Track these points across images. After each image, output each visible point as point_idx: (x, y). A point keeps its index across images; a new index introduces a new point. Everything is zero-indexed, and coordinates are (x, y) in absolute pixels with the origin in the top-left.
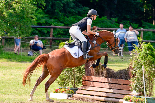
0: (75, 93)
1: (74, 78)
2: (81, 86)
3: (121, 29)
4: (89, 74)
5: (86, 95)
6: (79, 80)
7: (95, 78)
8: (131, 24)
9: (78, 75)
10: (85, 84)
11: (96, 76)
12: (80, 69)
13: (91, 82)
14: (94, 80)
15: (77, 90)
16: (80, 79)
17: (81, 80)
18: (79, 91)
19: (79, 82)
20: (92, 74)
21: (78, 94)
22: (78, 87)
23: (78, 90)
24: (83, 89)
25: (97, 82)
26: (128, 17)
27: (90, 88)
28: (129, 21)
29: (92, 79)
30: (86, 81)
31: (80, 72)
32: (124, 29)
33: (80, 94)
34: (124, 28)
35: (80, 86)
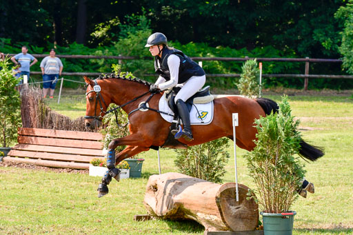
0: (6, 156)
1: (4, 132)
2: (15, 144)
3: (25, 54)
4: (28, 124)
5: (24, 157)
6: (12, 135)
7: (38, 132)
8: (33, 47)
9: (9, 126)
10: (23, 140)
11: (41, 127)
12: (13, 117)
13: (33, 138)
14: (37, 134)
15: (9, 150)
16: (14, 133)
17: (16, 135)
18: (12, 152)
19: (12, 138)
20: (34, 125)
21: (11, 156)
22: (10, 146)
23: (12, 151)
24: (20, 148)
25: (41, 137)
26: (27, 36)
27: (31, 147)
28: (28, 43)
29: (33, 132)
30: (23, 135)
31: (13, 121)
32: (28, 54)
33: (14, 157)
35: (14, 144)
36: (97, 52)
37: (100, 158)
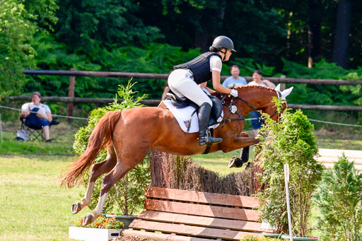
0: (128, 228)
1: (126, 193)
2: (142, 210)
3: (235, 78)
4: (159, 182)
5: (153, 231)
6: (136, 197)
7: (173, 193)
8: (258, 65)
9: (134, 184)
10: (152, 205)
11: (177, 187)
12: (138, 170)
13: (166, 203)
14: (171, 197)
15: (131, 220)
16: (140, 194)
17: (142, 197)
18: (136, 223)
19: (138, 202)
20: (168, 184)
21: (135, 229)
22: (135, 214)
23: (135, 221)
24: (147, 218)
25: (178, 201)
26: (251, 49)
27: (162, 216)
28: (252, 60)
29: (166, 194)
30: (152, 198)
31: (140, 178)
32: (240, 78)
33: (139, 230)
34: (241, 75)
35: (139, 211)
36: (350, 75)
37: (255, 235)
